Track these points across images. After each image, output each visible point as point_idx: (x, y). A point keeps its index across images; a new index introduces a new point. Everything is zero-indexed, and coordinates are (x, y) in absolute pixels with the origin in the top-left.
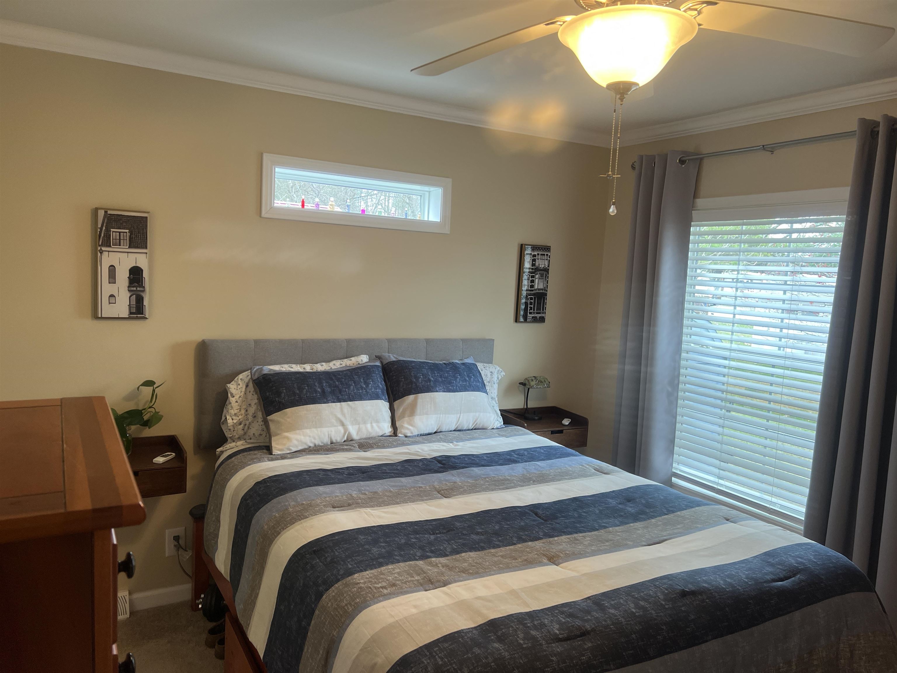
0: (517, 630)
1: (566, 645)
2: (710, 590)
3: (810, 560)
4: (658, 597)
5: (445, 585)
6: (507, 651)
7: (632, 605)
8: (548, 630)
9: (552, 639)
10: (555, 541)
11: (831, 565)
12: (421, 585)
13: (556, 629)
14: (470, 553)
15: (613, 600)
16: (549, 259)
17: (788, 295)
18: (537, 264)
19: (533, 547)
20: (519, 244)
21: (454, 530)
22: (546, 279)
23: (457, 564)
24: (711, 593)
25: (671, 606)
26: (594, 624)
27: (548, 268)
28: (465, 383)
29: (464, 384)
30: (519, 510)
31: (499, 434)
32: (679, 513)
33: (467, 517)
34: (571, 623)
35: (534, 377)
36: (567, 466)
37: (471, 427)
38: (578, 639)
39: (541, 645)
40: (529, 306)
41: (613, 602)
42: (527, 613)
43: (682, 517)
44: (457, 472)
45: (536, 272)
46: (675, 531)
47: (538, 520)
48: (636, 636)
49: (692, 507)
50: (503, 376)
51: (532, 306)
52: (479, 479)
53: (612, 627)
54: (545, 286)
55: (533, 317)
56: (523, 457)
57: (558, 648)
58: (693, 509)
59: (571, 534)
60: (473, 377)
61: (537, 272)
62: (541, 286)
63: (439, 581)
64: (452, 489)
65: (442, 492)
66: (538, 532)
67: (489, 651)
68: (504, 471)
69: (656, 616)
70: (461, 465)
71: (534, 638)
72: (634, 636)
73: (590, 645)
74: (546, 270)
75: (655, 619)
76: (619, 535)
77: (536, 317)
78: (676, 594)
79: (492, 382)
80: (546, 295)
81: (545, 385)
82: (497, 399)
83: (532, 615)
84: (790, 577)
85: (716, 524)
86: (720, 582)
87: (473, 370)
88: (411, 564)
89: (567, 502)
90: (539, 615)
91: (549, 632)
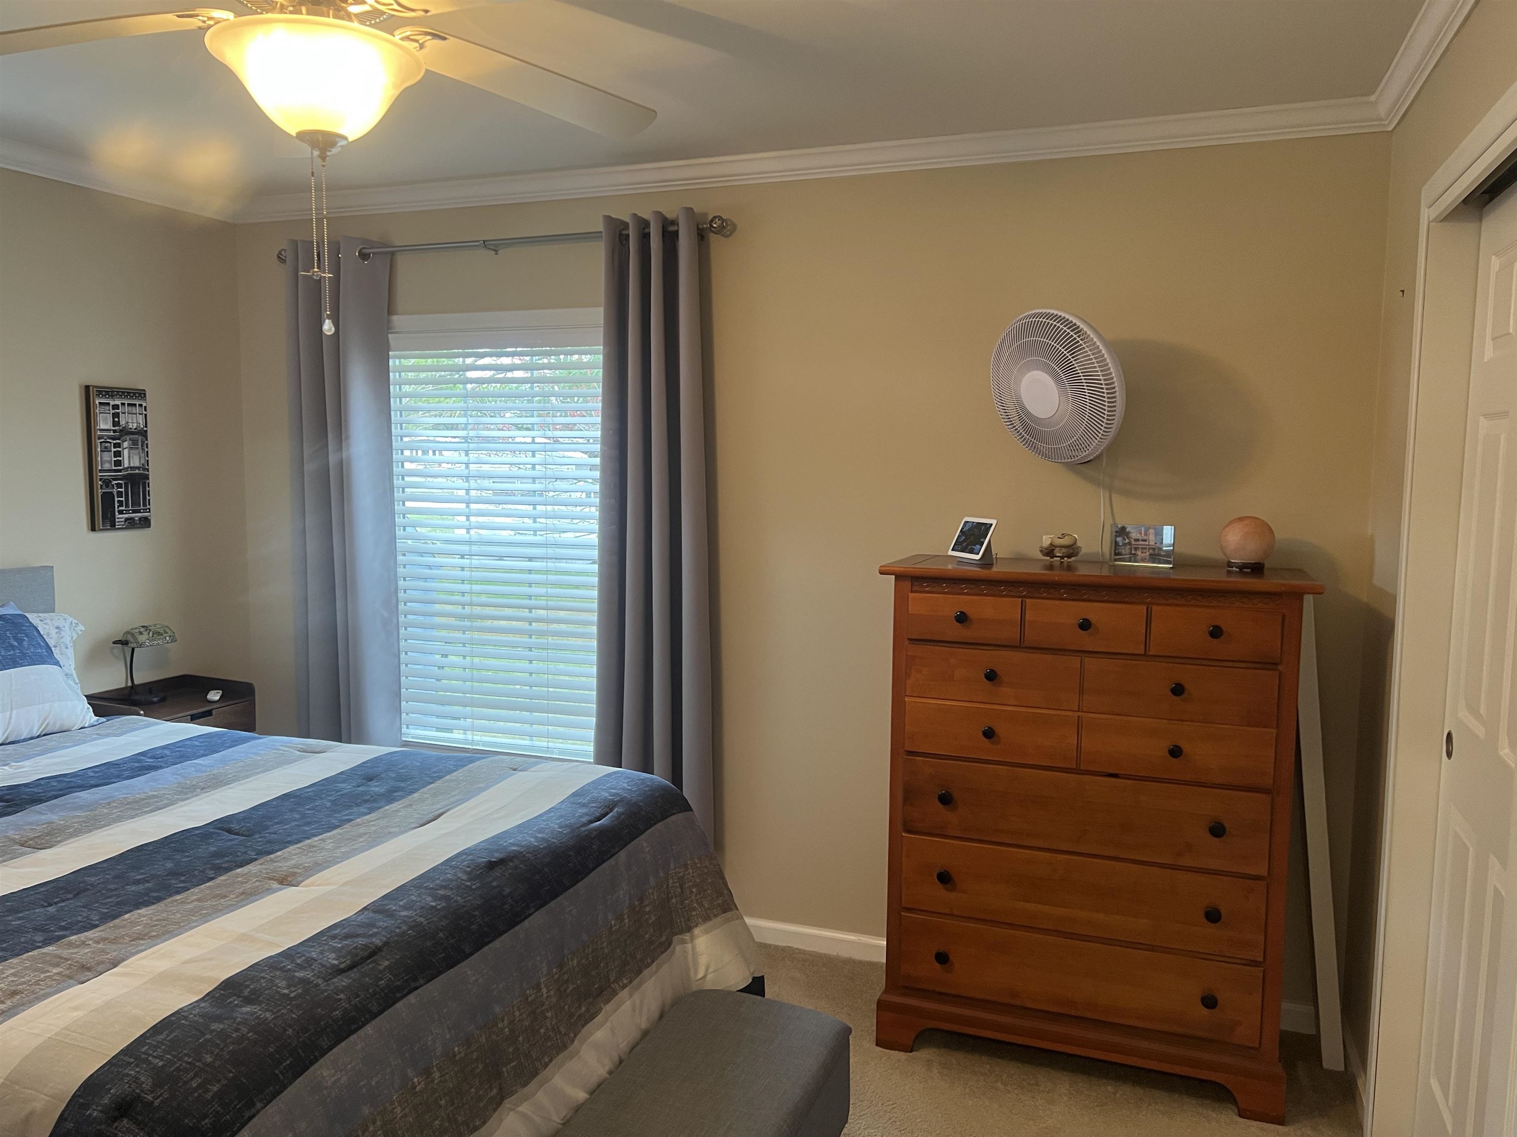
0: (273, 979)
1: (354, 974)
2: (522, 852)
3: (624, 789)
4: (460, 878)
5: (115, 966)
6: (267, 1010)
7: (429, 899)
8: (321, 964)
9: (331, 974)
10: (280, 856)
11: (647, 789)
12: (70, 977)
13: (332, 959)
14: (139, 911)
15: (402, 900)
16: (145, 413)
17: (539, 457)
18: (124, 423)
19: (246, 874)
20: (80, 387)
21: (88, 889)
22: (143, 449)
23: (123, 932)
24: (524, 856)
25: (478, 885)
26: (385, 936)
27: (145, 429)
28: (12, 652)
29: (10, 655)
30: (197, 832)
31: (98, 734)
32: (448, 777)
33: (105, 865)
34: (352, 945)
35: (143, 627)
36: (251, 756)
37: (36, 733)
38: (369, 961)
39: (317, 985)
40: (116, 499)
41: (401, 903)
42: (279, 954)
43: (454, 780)
44: (46, 806)
45: (122, 436)
46: (452, 800)
47: (237, 839)
48: (445, 934)
49: (464, 766)
50: (80, 633)
51: (123, 499)
52: (96, 807)
53: (410, 932)
54: (143, 461)
55: (126, 520)
56: (165, 759)
57: (342, 981)
58: (467, 768)
59: (300, 841)
60: (25, 638)
61: (125, 437)
62: (136, 463)
63: (99, 963)
64: (48, 834)
65: (31, 842)
66: (245, 853)
67: (239, 1019)
68: (141, 784)
69: (464, 902)
70: (50, 794)
71: (304, 981)
72: (441, 935)
73: (386, 963)
74: (143, 433)
75: (464, 906)
76: (374, 825)
77: (132, 519)
78: (481, 868)
79: (62, 645)
80: (147, 477)
81: (168, 638)
82: (75, 675)
83: (288, 954)
84: (607, 814)
85: (502, 778)
86: (529, 839)
87: (23, 626)
88: (33, 955)
89: (274, 803)
90: (299, 951)
91: (323, 966)
